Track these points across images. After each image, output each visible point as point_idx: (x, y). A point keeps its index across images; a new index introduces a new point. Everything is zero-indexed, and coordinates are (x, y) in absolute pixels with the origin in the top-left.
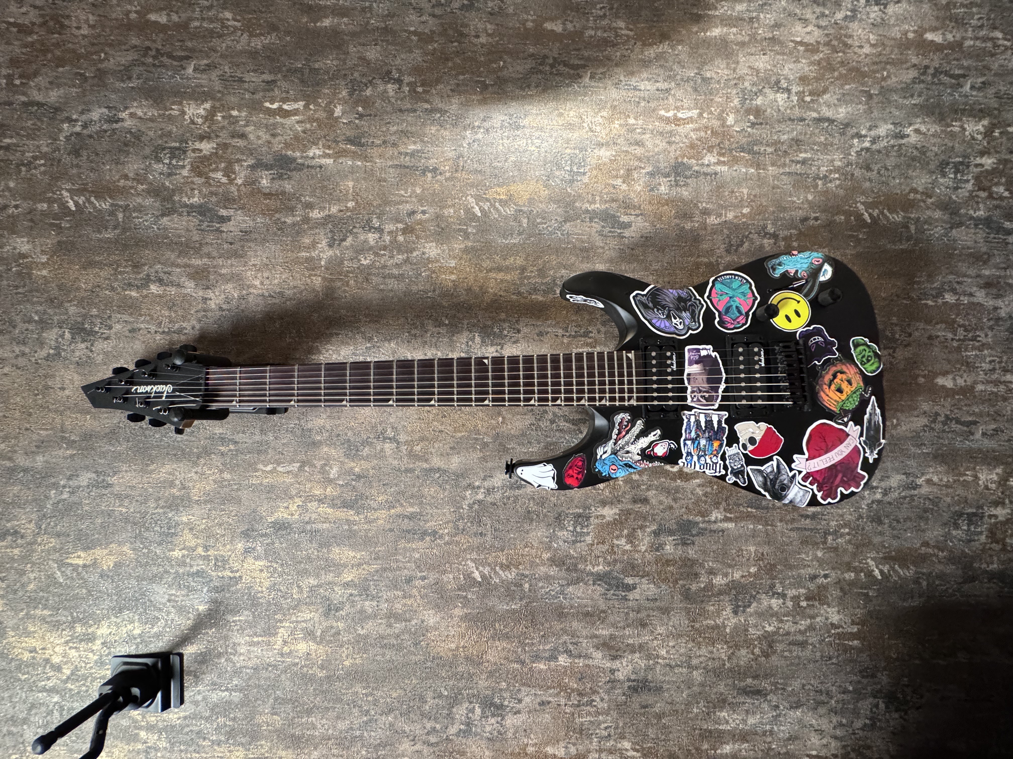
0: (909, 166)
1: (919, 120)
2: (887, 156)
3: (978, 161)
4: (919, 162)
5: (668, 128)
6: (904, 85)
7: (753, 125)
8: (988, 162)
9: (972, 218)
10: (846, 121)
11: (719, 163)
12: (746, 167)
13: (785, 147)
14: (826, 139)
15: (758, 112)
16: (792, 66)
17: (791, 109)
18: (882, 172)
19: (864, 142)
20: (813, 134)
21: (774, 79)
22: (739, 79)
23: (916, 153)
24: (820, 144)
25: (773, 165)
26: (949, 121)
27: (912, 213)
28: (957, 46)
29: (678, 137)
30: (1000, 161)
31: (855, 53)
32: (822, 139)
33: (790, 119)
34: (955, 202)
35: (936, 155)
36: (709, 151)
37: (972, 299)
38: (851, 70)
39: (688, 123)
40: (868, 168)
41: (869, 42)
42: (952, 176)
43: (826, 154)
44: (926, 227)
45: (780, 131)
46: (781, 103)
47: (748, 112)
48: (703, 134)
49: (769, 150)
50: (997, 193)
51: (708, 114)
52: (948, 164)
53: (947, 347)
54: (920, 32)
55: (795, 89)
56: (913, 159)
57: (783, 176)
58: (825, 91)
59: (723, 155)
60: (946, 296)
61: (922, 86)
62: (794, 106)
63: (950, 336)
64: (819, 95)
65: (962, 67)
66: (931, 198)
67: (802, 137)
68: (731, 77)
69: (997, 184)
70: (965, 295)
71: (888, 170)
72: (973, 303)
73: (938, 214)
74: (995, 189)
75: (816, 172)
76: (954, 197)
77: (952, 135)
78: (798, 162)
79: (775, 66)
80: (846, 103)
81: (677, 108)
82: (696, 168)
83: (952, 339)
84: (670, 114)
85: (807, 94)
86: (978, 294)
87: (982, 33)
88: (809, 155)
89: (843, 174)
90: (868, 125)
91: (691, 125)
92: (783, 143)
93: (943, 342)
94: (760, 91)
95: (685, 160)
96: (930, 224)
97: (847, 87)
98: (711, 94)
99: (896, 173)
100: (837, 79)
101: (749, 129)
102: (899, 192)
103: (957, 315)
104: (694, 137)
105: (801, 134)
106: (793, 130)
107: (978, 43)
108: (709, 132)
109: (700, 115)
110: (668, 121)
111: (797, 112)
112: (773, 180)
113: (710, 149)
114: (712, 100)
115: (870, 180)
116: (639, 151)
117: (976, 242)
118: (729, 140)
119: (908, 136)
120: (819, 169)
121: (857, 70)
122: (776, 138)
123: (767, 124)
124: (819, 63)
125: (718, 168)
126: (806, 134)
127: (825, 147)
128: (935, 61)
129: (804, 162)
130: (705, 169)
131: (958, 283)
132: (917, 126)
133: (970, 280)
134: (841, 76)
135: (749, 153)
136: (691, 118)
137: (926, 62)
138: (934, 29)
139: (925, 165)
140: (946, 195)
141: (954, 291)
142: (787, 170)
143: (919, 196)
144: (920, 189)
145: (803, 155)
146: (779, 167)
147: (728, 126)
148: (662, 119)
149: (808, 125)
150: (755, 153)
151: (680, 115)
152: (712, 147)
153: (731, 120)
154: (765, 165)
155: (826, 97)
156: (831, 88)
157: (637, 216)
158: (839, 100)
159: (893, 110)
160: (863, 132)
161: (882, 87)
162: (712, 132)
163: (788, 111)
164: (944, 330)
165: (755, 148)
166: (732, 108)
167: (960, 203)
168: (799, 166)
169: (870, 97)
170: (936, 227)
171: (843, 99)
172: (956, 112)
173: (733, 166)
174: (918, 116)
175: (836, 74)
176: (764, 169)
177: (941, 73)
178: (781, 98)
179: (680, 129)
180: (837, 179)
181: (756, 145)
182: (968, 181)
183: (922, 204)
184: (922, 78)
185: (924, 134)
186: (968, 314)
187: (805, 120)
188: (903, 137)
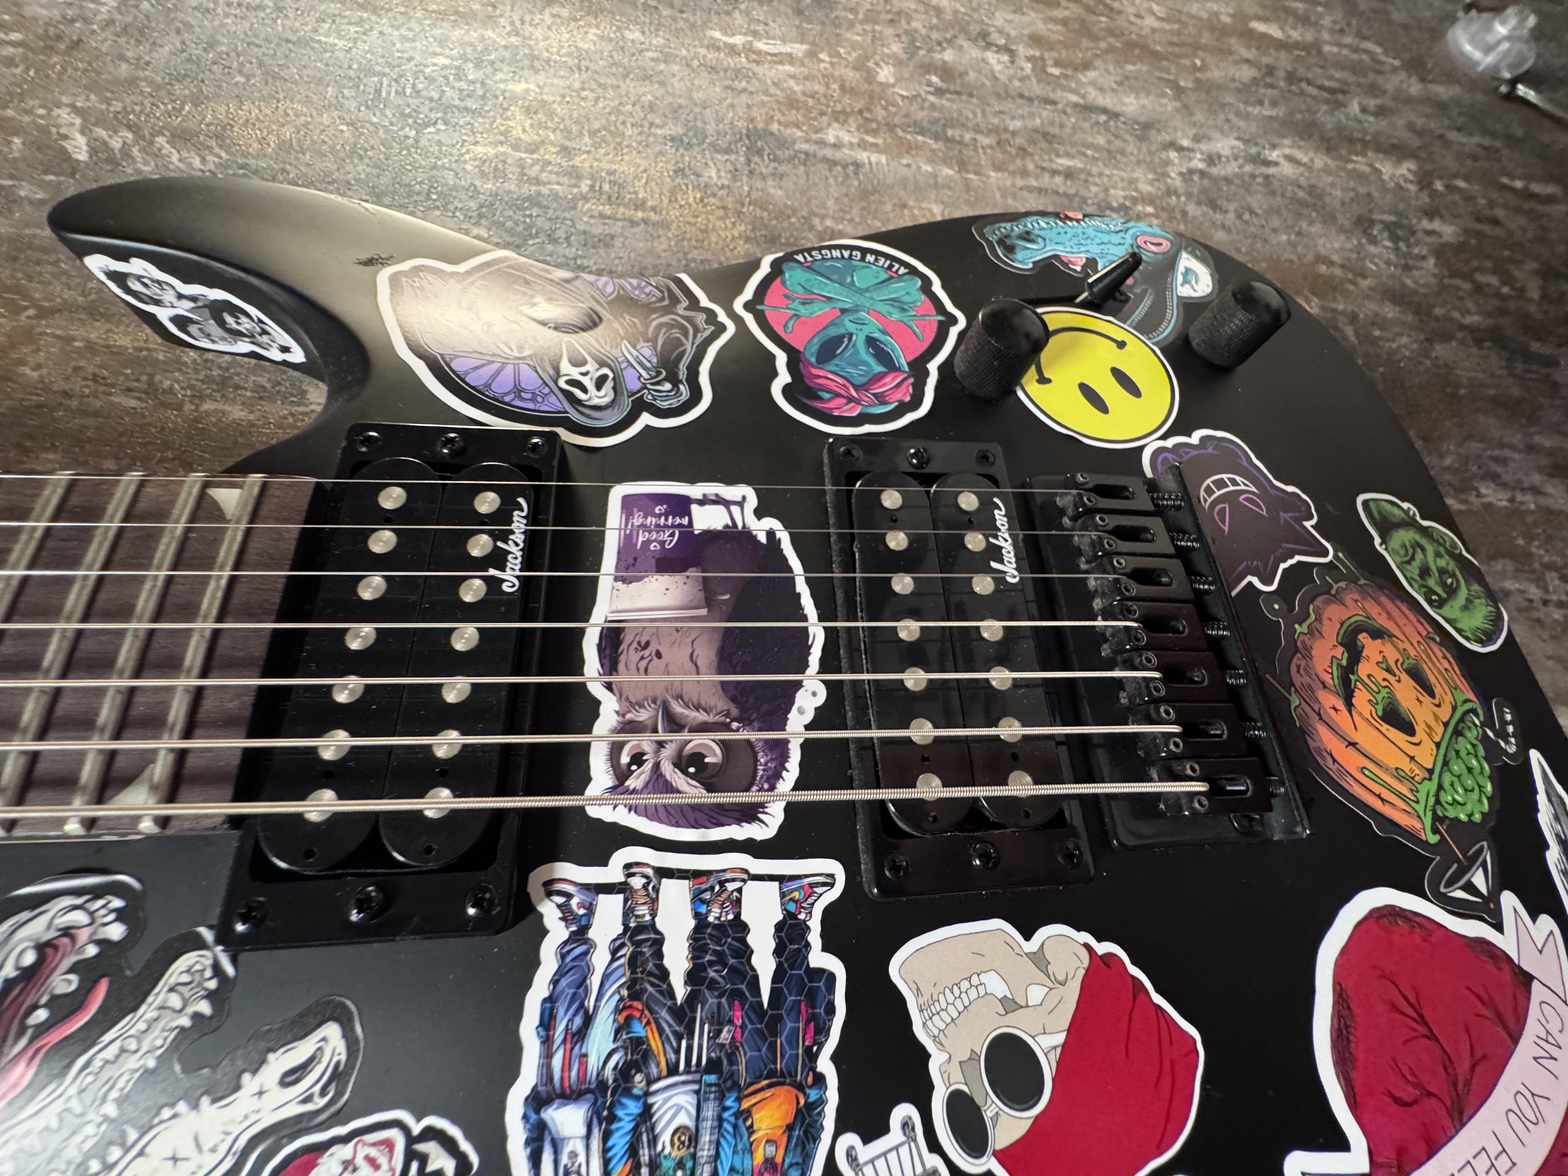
0: (1299, 215)
1: (1287, 142)
2: (1247, 190)
3: (1426, 224)
4: (1315, 210)
5: (731, 62)
6: (1238, 85)
7: (939, 92)
8: (1448, 231)
9: (1462, 327)
10: (1142, 119)
11: (863, 145)
12: (930, 161)
13: (1019, 141)
14: (1109, 142)
15: (946, 72)
16: (1010, 16)
17: (1021, 80)
18: (1246, 216)
19: (1190, 159)
20: (1075, 128)
21: (974, 28)
22: (899, 13)
23: (1301, 194)
24: (1096, 148)
25: (998, 168)
26: (1344, 152)
27: (1334, 300)
28: (1314, 48)
29: (755, 82)
30: (1466, 231)
31: (1132, 23)
32: (1101, 140)
33: (1021, 96)
34: (1415, 292)
35: (1343, 203)
36: (837, 120)
37: (1542, 500)
38: (1131, 45)
39: (781, 62)
40: (1214, 205)
41: (1154, 14)
42: (1388, 244)
43: (1115, 167)
44: (1377, 333)
45: (1003, 112)
46: (998, 68)
47: (927, 68)
48: (820, 88)
49: (984, 140)
50: (1489, 285)
51: (831, 56)
52: (1372, 222)
53: (1538, 621)
54: (1241, 18)
55: (1022, 51)
56: (1302, 203)
57: (1025, 194)
58: (1086, 66)
59: (875, 132)
60: (1483, 491)
61: (1275, 92)
62: (1028, 77)
63: (1534, 592)
64: (1076, 69)
65: (1331, 78)
66: (1365, 277)
67: (1057, 131)
68: (880, 8)
69: (1481, 270)
70: (1523, 490)
71: (1257, 215)
72: (1549, 511)
73: (1390, 311)
74: (1481, 278)
75: (1102, 195)
76: (1409, 282)
77: (1360, 177)
78: (1054, 173)
79: (974, 10)
80: (1137, 91)
81: (755, 34)
82: (805, 147)
83: (1545, 603)
84: (738, 40)
85: (1051, 62)
86: (1549, 489)
87: (1348, 40)
88: (1077, 163)
89: (1163, 209)
90: (1191, 132)
91: (787, 67)
92: (1014, 133)
93: (1526, 610)
94: (950, 41)
95: (775, 127)
96: (1382, 329)
97: (1130, 67)
98: (836, 26)
99: (1276, 222)
100: (1106, 52)
101: (931, 98)
102: (1294, 258)
103: (1530, 539)
104: (796, 88)
105: (1052, 123)
106: (1032, 115)
107: (1345, 52)
108: (835, 86)
109: (812, 54)
110: (732, 50)
111: (1035, 88)
112: (1003, 196)
113: (841, 117)
114: (837, 35)
115: (1223, 227)
116: (648, 93)
117: (1492, 375)
118: (885, 108)
119: (1276, 164)
120: (1106, 190)
121: (1144, 47)
122: (996, 121)
123: (971, 95)
124: (1064, 22)
125: (863, 156)
126: (1062, 126)
127: (1111, 156)
128: (1284, 62)
129: (1069, 174)
130: (828, 152)
131: (1497, 460)
132: (1287, 151)
133: (1517, 457)
134: (1111, 50)
135: (936, 137)
136: (790, 55)
137: (1266, 60)
138: (1265, 19)
139: (1329, 218)
140: (1391, 276)
141: (1494, 478)
142: (1033, 182)
143: (1338, 272)
144: (1335, 258)
145: (1063, 162)
146: (1013, 174)
147: (881, 84)
148: (714, 46)
149: (1065, 113)
150: (948, 140)
151: (760, 45)
152: (843, 112)
153: (885, 74)
154: (978, 165)
155: (1092, 74)
156: (1098, 63)
157: (633, 223)
158: (1120, 84)
159: (1232, 116)
160: (1185, 143)
161: (1198, 81)
162: (842, 87)
163: (1017, 83)
164: (1515, 577)
165: (950, 133)
166: (888, 56)
167: (1425, 295)
168: (1058, 179)
169: (1179, 91)
170: (1400, 334)
171: (1126, 83)
172: (1351, 140)
173: (900, 156)
174: (1284, 136)
175: (1103, 45)
176: (976, 173)
177: (1301, 80)
178: (996, 61)
179: (760, 70)
180: (1150, 215)
181: (952, 126)
182: (1424, 258)
183: (1351, 287)
184: (1268, 80)
185: (1305, 165)
186: (1550, 537)
187: (1054, 103)
188: (1267, 163)
